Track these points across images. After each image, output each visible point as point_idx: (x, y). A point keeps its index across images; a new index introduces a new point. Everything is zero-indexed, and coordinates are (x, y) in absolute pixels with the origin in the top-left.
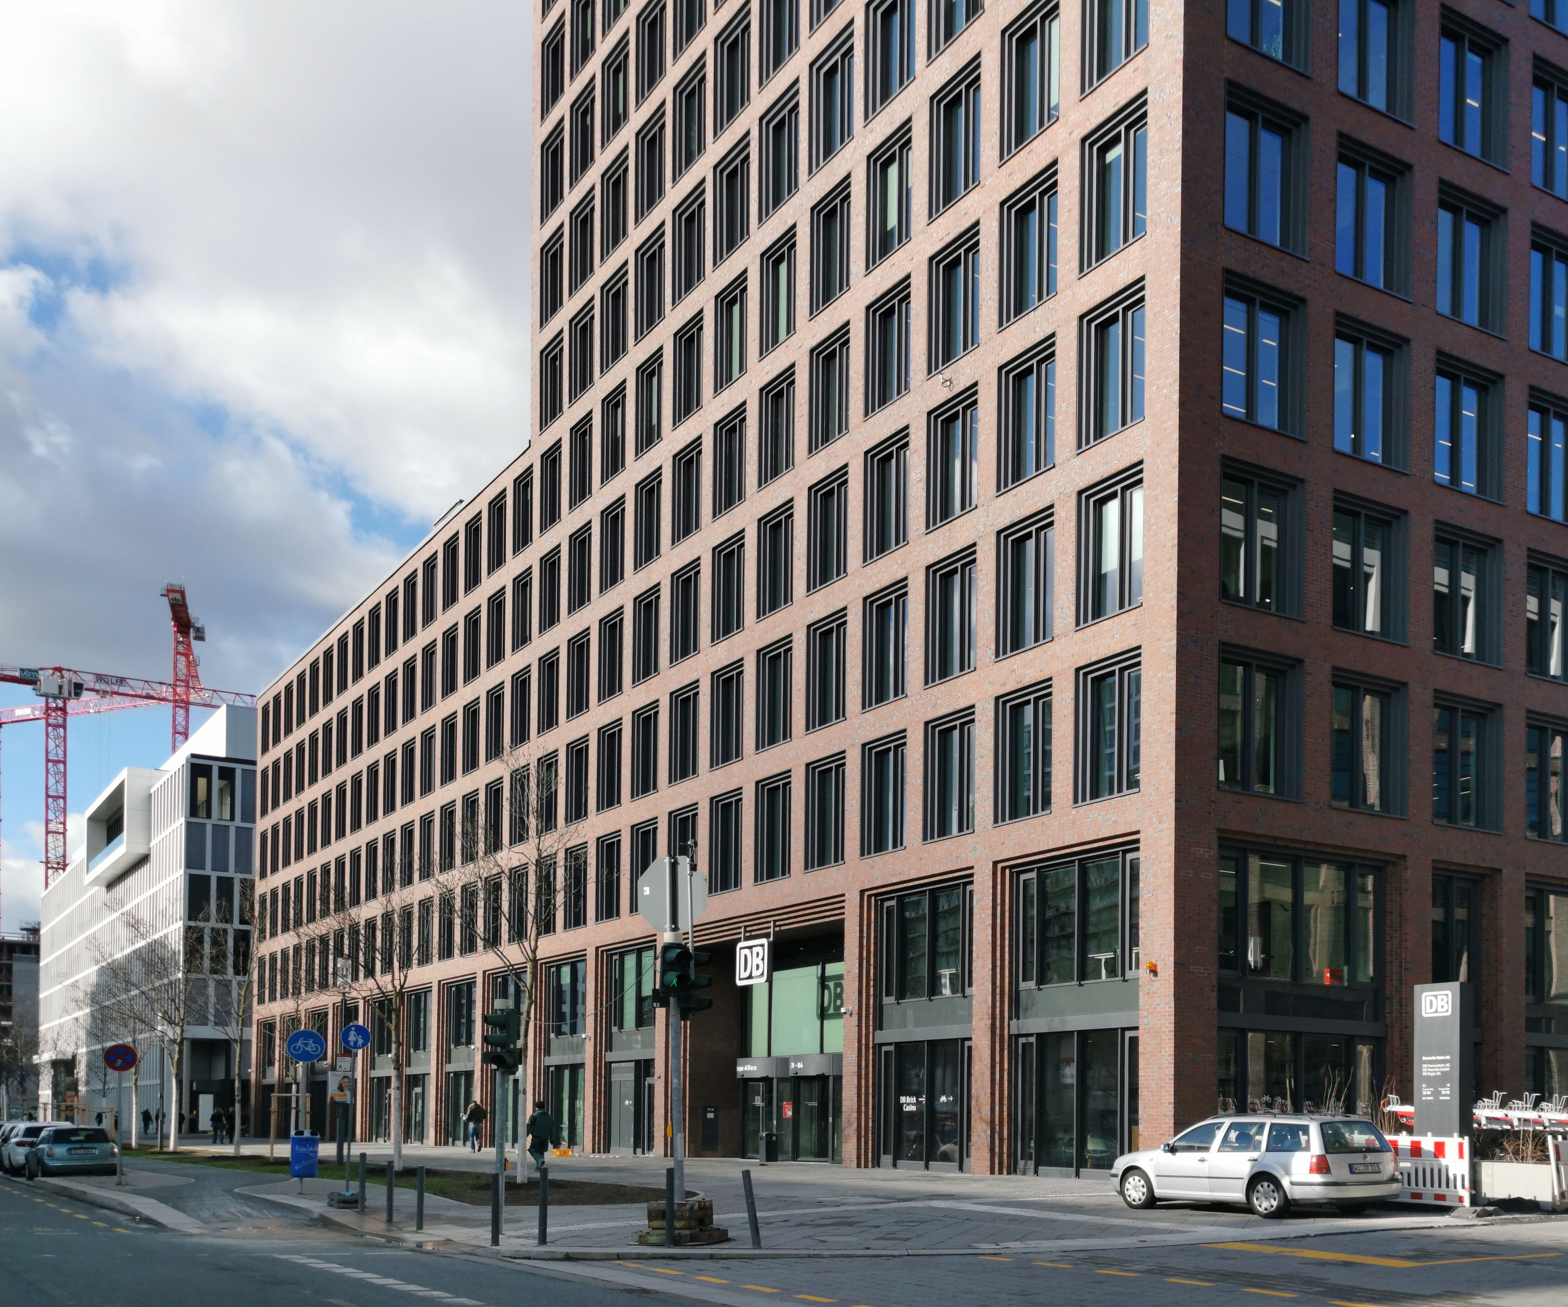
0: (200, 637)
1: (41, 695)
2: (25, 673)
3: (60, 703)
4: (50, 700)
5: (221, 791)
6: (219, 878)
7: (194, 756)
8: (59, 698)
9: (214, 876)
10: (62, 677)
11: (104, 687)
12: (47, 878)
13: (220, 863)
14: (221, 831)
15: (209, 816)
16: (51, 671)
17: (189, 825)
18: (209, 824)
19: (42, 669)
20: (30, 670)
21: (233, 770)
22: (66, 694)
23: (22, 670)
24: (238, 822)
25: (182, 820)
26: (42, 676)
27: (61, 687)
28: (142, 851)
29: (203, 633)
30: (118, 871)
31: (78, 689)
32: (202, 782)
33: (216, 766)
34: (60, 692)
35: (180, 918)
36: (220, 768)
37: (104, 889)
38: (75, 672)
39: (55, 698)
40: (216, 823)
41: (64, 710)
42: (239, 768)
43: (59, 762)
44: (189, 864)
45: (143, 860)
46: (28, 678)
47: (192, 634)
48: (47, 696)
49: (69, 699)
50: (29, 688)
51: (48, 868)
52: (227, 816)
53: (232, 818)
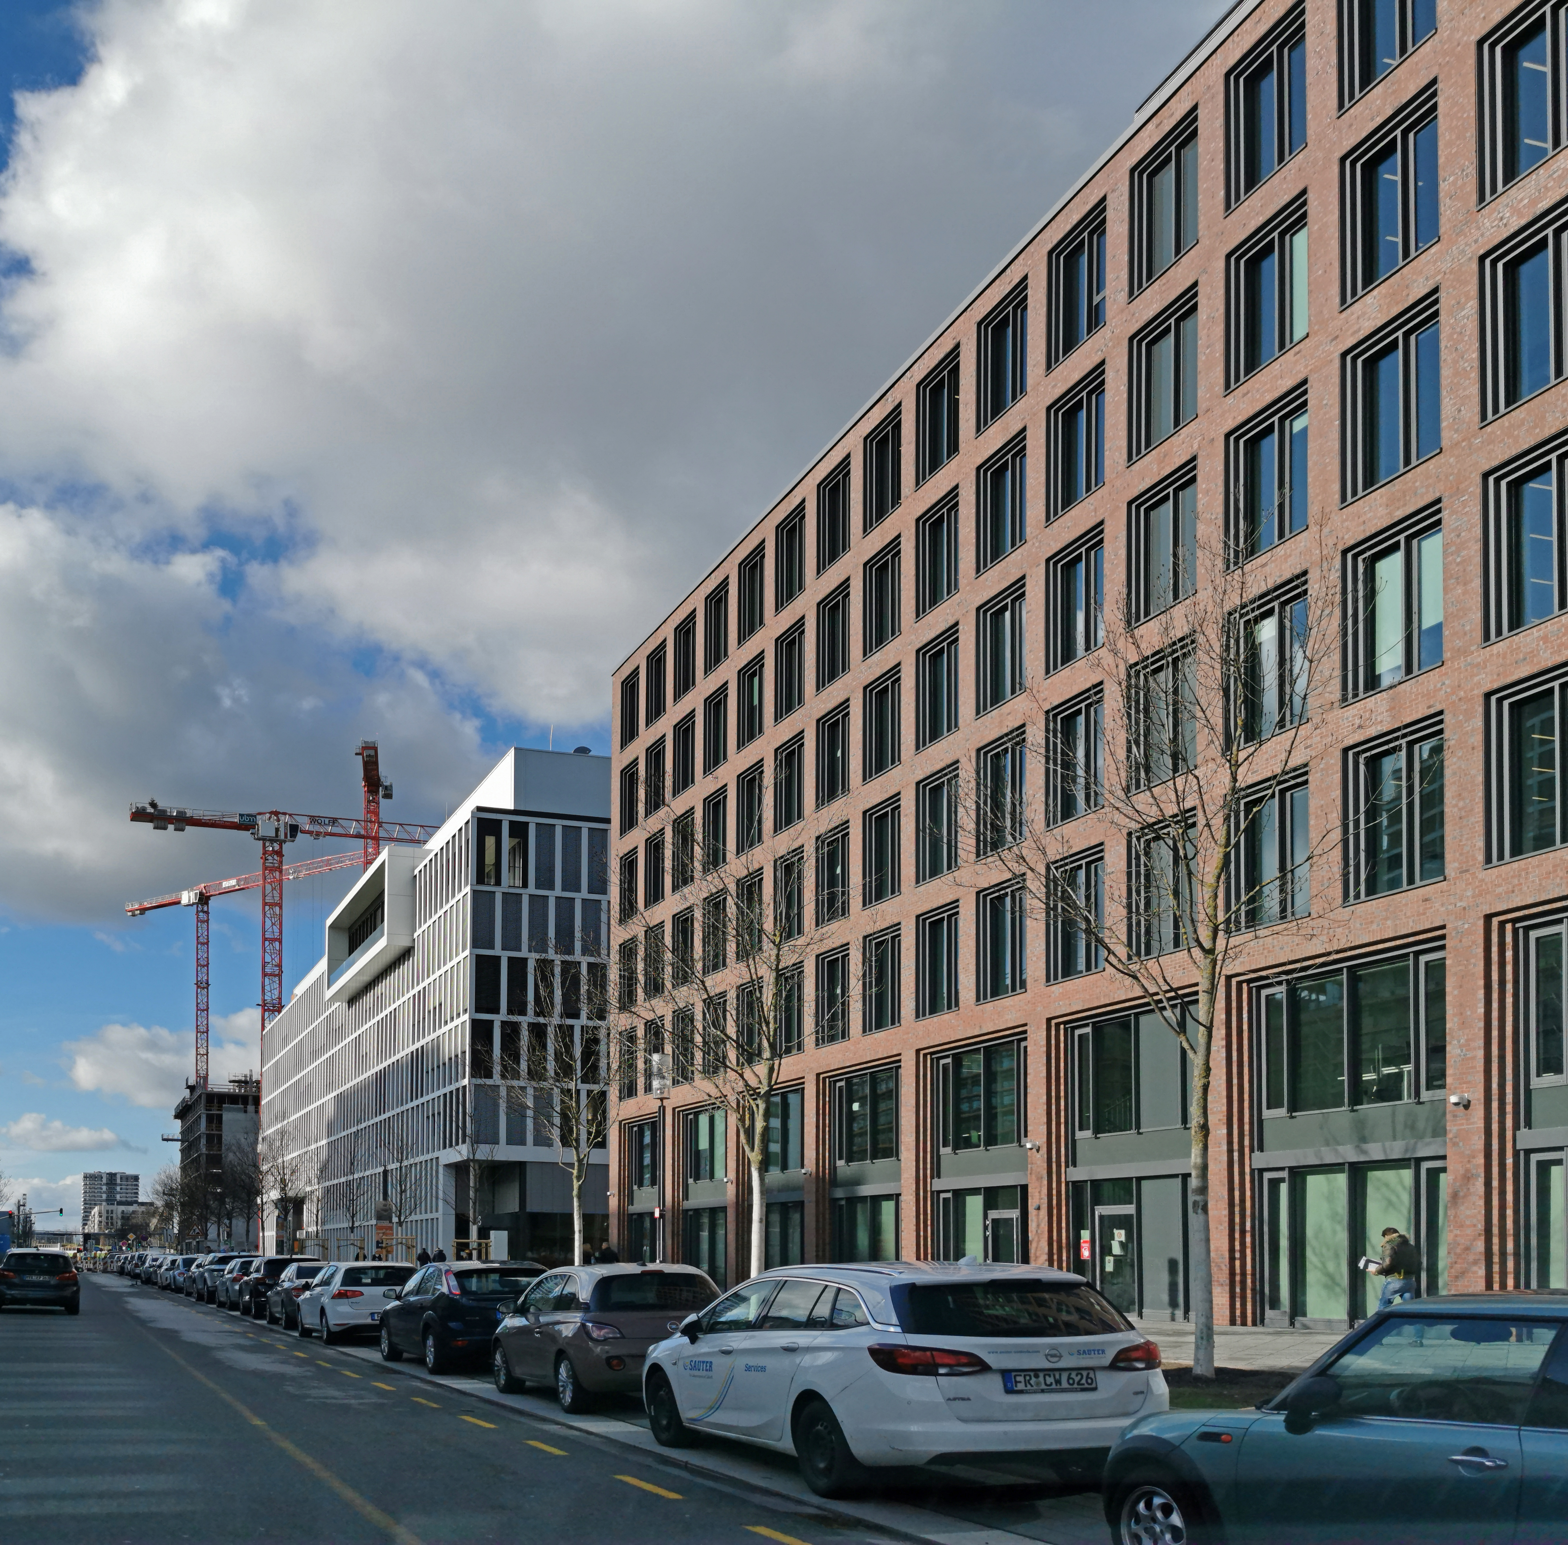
0: (388, 796)
1: (259, 839)
2: (245, 818)
3: (277, 847)
4: (267, 844)
5: (512, 851)
6: (510, 959)
7: (480, 809)
8: (276, 841)
9: (505, 957)
10: (278, 820)
11: (317, 828)
12: (263, 1020)
13: (512, 941)
14: (512, 900)
15: (498, 883)
16: (268, 815)
17: (475, 893)
18: (499, 892)
19: (260, 814)
20: (248, 815)
21: (526, 824)
22: (282, 837)
23: (241, 815)
24: (532, 889)
25: (467, 889)
26: (260, 820)
27: (277, 830)
28: (405, 943)
29: (391, 790)
30: (367, 978)
31: (294, 830)
32: (490, 841)
33: (506, 820)
34: (277, 835)
35: (465, 1011)
36: (511, 822)
37: (345, 1005)
38: (290, 815)
39: (272, 841)
40: (506, 890)
41: (279, 853)
42: (532, 821)
43: (276, 904)
44: (475, 944)
45: (406, 954)
46: (247, 824)
47: (381, 792)
48: (264, 839)
49: (285, 842)
50: (246, 834)
51: (264, 1011)
52: (519, 882)
53: (525, 885)
